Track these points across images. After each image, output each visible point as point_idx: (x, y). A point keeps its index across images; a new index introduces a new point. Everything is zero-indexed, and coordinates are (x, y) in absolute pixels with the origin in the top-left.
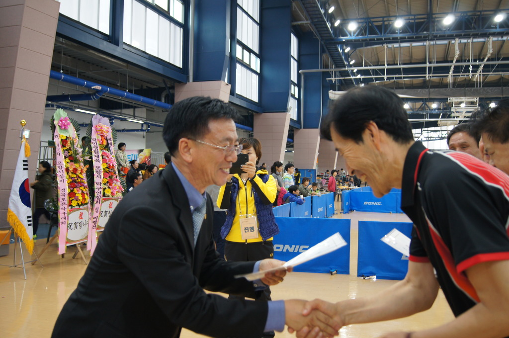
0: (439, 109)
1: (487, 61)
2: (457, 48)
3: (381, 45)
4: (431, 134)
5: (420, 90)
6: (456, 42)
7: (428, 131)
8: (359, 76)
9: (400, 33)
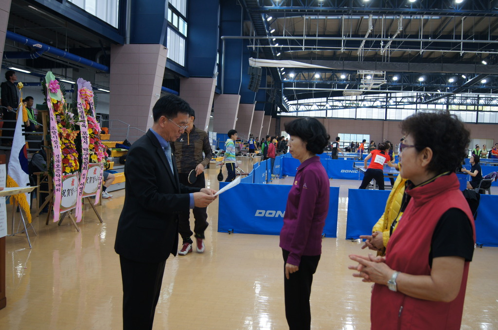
0: (346, 80)
1: (396, 38)
2: (370, 23)
3: (300, 16)
4: (336, 103)
5: (335, 61)
6: (371, 18)
7: (333, 100)
8: (277, 45)
9: (323, 6)
